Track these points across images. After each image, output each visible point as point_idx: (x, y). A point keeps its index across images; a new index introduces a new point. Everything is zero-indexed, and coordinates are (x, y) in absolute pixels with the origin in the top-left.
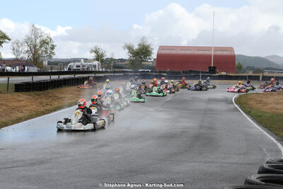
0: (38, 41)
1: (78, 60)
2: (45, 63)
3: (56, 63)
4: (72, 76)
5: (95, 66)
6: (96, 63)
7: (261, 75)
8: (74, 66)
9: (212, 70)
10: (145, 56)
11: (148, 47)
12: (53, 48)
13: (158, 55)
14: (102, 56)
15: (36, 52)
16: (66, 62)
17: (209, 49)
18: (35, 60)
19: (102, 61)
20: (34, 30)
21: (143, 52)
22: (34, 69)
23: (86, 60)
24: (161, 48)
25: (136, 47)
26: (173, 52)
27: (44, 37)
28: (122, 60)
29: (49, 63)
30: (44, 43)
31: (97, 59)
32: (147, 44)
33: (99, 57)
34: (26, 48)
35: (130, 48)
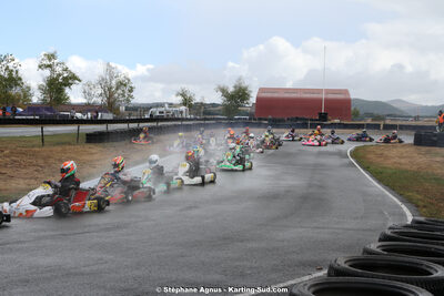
0: (114, 82)
1: (162, 105)
2: (122, 109)
3: (135, 109)
4: (155, 124)
5: (181, 112)
6: (183, 108)
7: (382, 123)
8: (156, 112)
9: (323, 117)
10: (242, 100)
11: (246, 89)
12: (131, 90)
13: (258, 99)
14: (190, 99)
15: (111, 95)
16: (147, 108)
17: (319, 91)
18: (111, 105)
19: (190, 106)
20: (109, 69)
21: (240, 94)
22: (109, 116)
23: (171, 105)
24: (262, 90)
25: (231, 89)
26: (276, 95)
27: (121, 78)
28: (214, 105)
29: (127, 109)
30: (121, 84)
31: (185, 104)
32: (243, 85)
33: (187, 102)
34: (100, 91)
35: (223, 91)
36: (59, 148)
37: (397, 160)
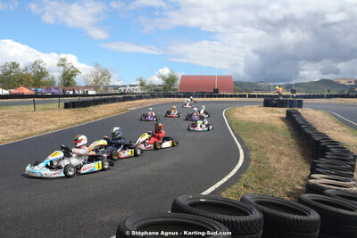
0: (99, 74)
5: (136, 90)
6: (138, 87)
8: (122, 90)
9: (216, 91)
10: (173, 83)
11: (175, 76)
12: (109, 78)
13: (181, 82)
24: (183, 76)
25: (167, 77)
30: (104, 75)
33: (142, 84)
35: (163, 77)
36: (43, 113)
37: (251, 116)
